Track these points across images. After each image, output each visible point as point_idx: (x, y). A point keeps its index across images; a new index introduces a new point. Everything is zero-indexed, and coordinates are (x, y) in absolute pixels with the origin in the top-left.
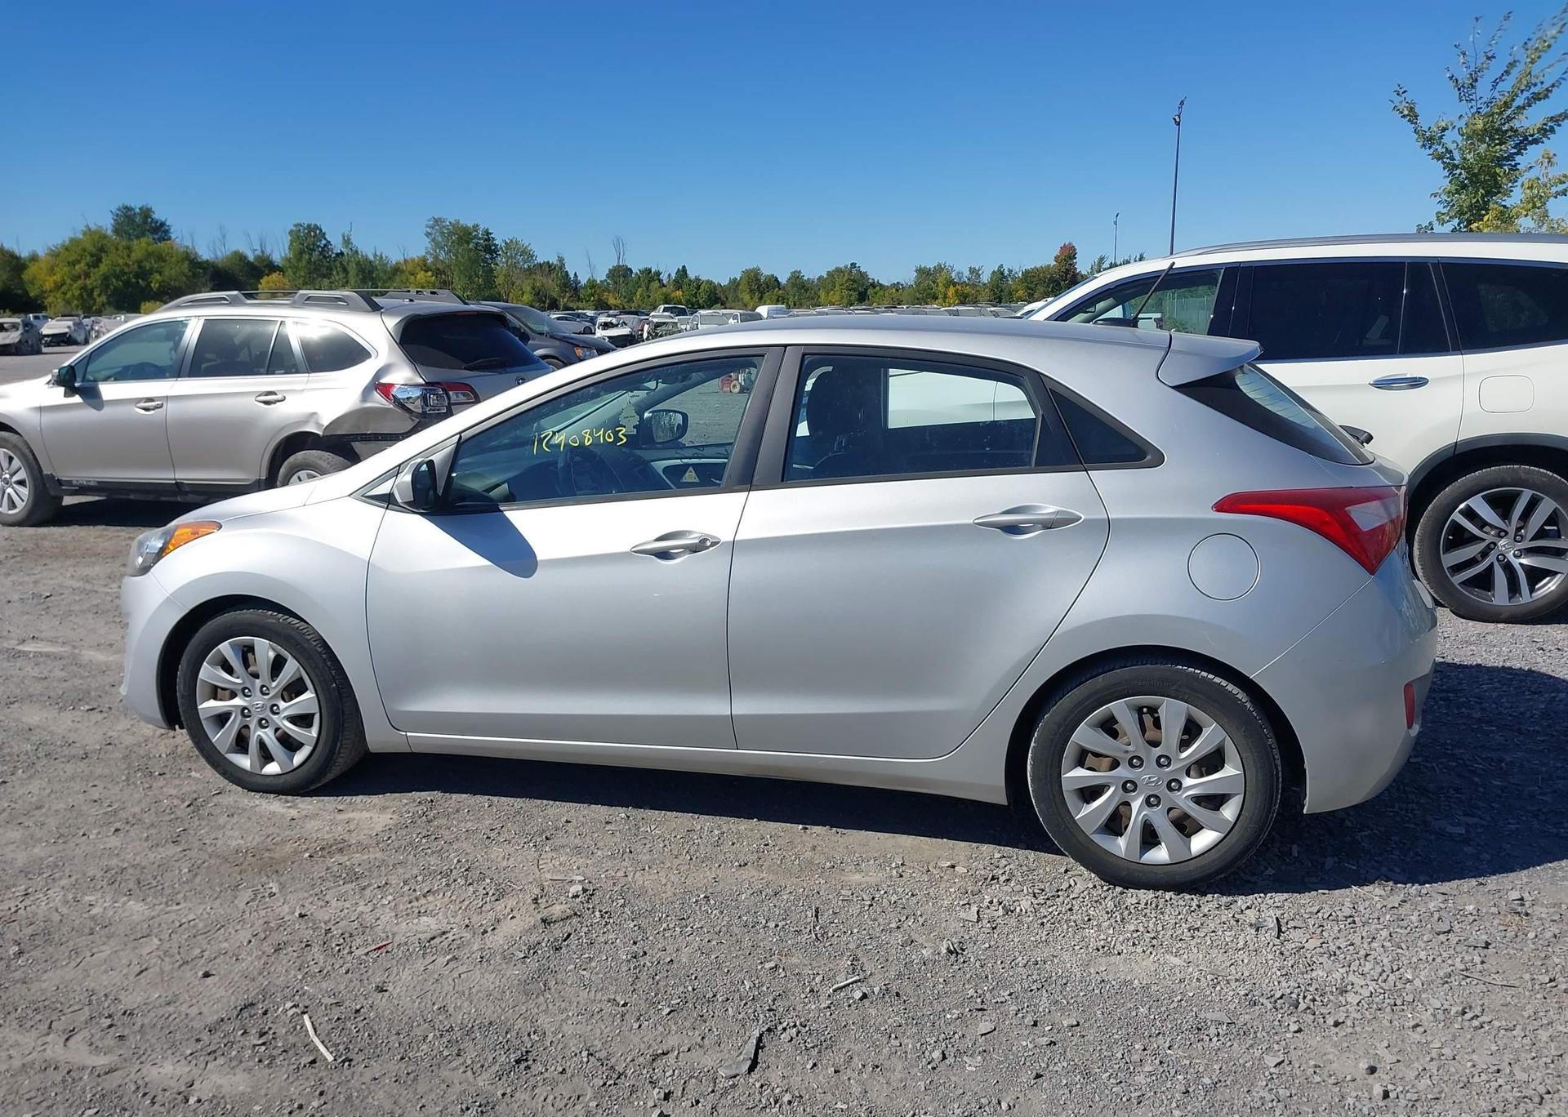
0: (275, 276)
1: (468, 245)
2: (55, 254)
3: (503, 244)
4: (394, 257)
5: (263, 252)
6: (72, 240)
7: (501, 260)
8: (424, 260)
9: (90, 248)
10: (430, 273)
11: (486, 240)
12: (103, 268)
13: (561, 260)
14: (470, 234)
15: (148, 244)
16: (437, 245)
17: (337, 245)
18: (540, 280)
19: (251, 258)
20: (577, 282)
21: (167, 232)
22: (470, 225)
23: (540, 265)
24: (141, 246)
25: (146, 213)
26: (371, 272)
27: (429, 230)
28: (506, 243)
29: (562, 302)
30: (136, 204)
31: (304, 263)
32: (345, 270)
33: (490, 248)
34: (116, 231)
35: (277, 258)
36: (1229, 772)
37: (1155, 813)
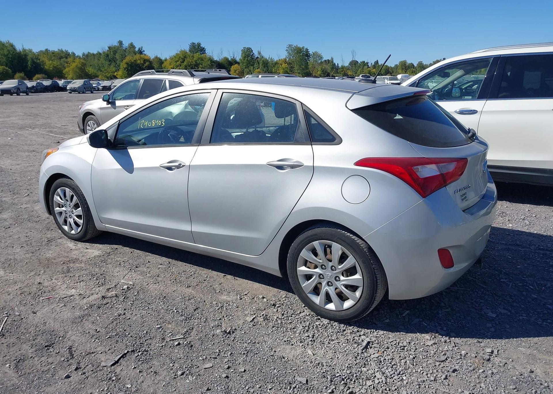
0: (236, 65)
1: (300, 54)
2: (171, 59)
3: (312, 53)
4: (276, 59)
5: (234, 57)
6: (177, 54)
7: (311, 59)
8: (285, 59)
9: (182, 57)
10: (286, 64)
11: (306, 52)
12: (185, 63)
13: (332, 59)
14: (301, 50)
15: (199, 55)
16: (290, 54)
17: (256, 55)
18: (324, 66)
19: (230, 59)
20: (338, 66)
21: (205, 51)
22: (301, 47)
23: (325, 61)
24: (197, 55)
25: (199, 44)
26: (267, 64)
27: (287, 49)
28: (313, 53)
29: (331, 74)
30: (196, 42)
31: (246, 61)
32: (259, 63)
33: (307, 55)
34: (190, 51)
35: (238, 59)
36: (357, 276)
37: (330, 289)
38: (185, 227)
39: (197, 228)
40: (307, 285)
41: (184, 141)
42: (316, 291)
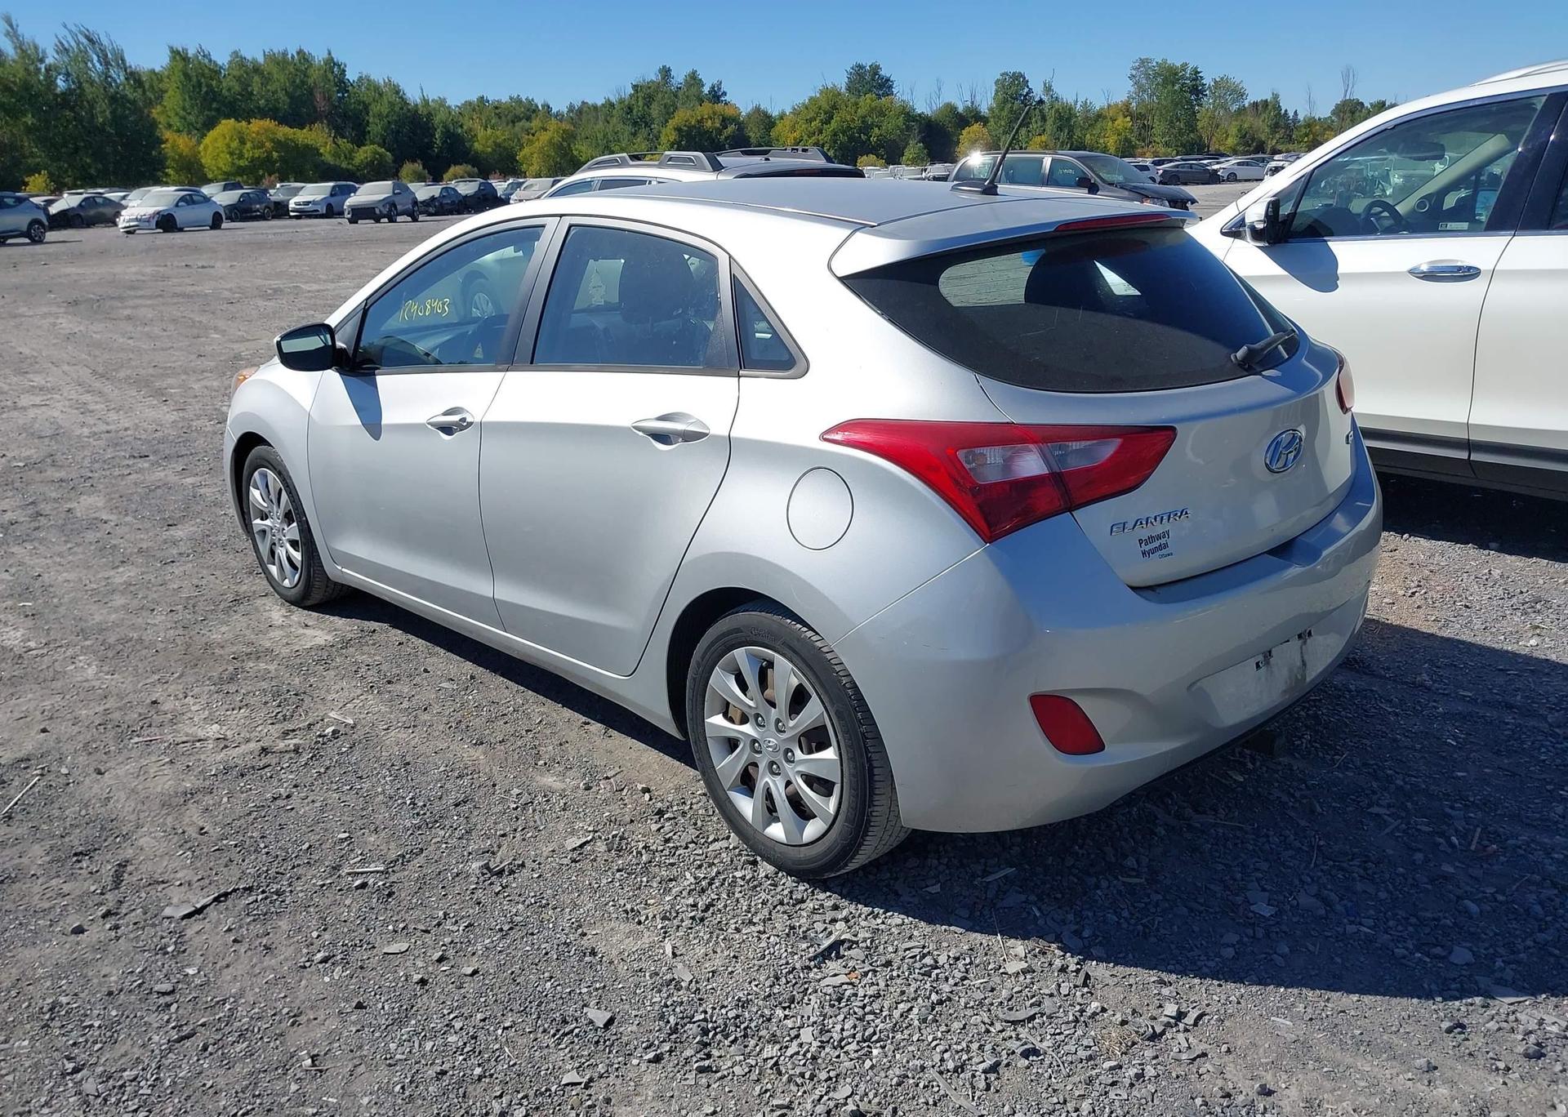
0: (976, 127)
1: (1173, 86)
2: (796, 112)
3: (1212, 83)
4: (1098, 103)
5: (972, 103)
6: (811, 99)
7: (1208, 102)
8: (1127, 105)
9: (826, 106)
10: (1128, 119)
11: (1194, 80)
12: (834, 124)
13: (1276, 97)
14: (1176, 74)
15: (872, 101)
16: (1141, 88)
17: (1038, 92)
18: (1249, 121)
19: (961, 109)
20: (1295, 119)
21: (891, 87)
22: (1178, 64)
23: (1255, 105)
24: (867, 101)
25: (875, 69)
26: (1069, 119)
27: (1134, 72)
28: (1216, 82)
29: (1271, 144)
30: (867, 63)
31: (1004, 113)
32: (1044, 119)
33: (1196, 88)
34: (849, 89)
35: (984, 109)
36: (830, 754)
37: (774, 782)
38: (481, 586)
39: (507, 592)
40: (727, 766)
41: (482, 357)
42: (747, 782)
